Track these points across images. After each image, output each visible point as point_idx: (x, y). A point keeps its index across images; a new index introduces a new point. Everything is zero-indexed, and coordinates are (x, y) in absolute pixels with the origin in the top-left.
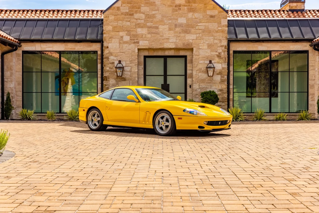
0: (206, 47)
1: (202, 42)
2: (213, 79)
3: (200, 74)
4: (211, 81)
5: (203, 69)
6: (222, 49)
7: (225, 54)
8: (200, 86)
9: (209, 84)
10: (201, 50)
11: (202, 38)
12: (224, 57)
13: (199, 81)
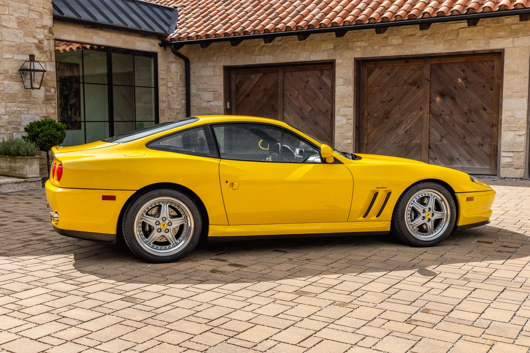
0: (14, 24)
1: (7, 13)
2: (31, 95)
3: (6, 82)
4: (28, 98)
5: (10, 72)
6: (44, 33)
7: (49, 44)
8: (8, 109)
9: (24, 105)
10: (6, 29)
11: (6, 4)
12: (48, 49)
13: (4, 98)
